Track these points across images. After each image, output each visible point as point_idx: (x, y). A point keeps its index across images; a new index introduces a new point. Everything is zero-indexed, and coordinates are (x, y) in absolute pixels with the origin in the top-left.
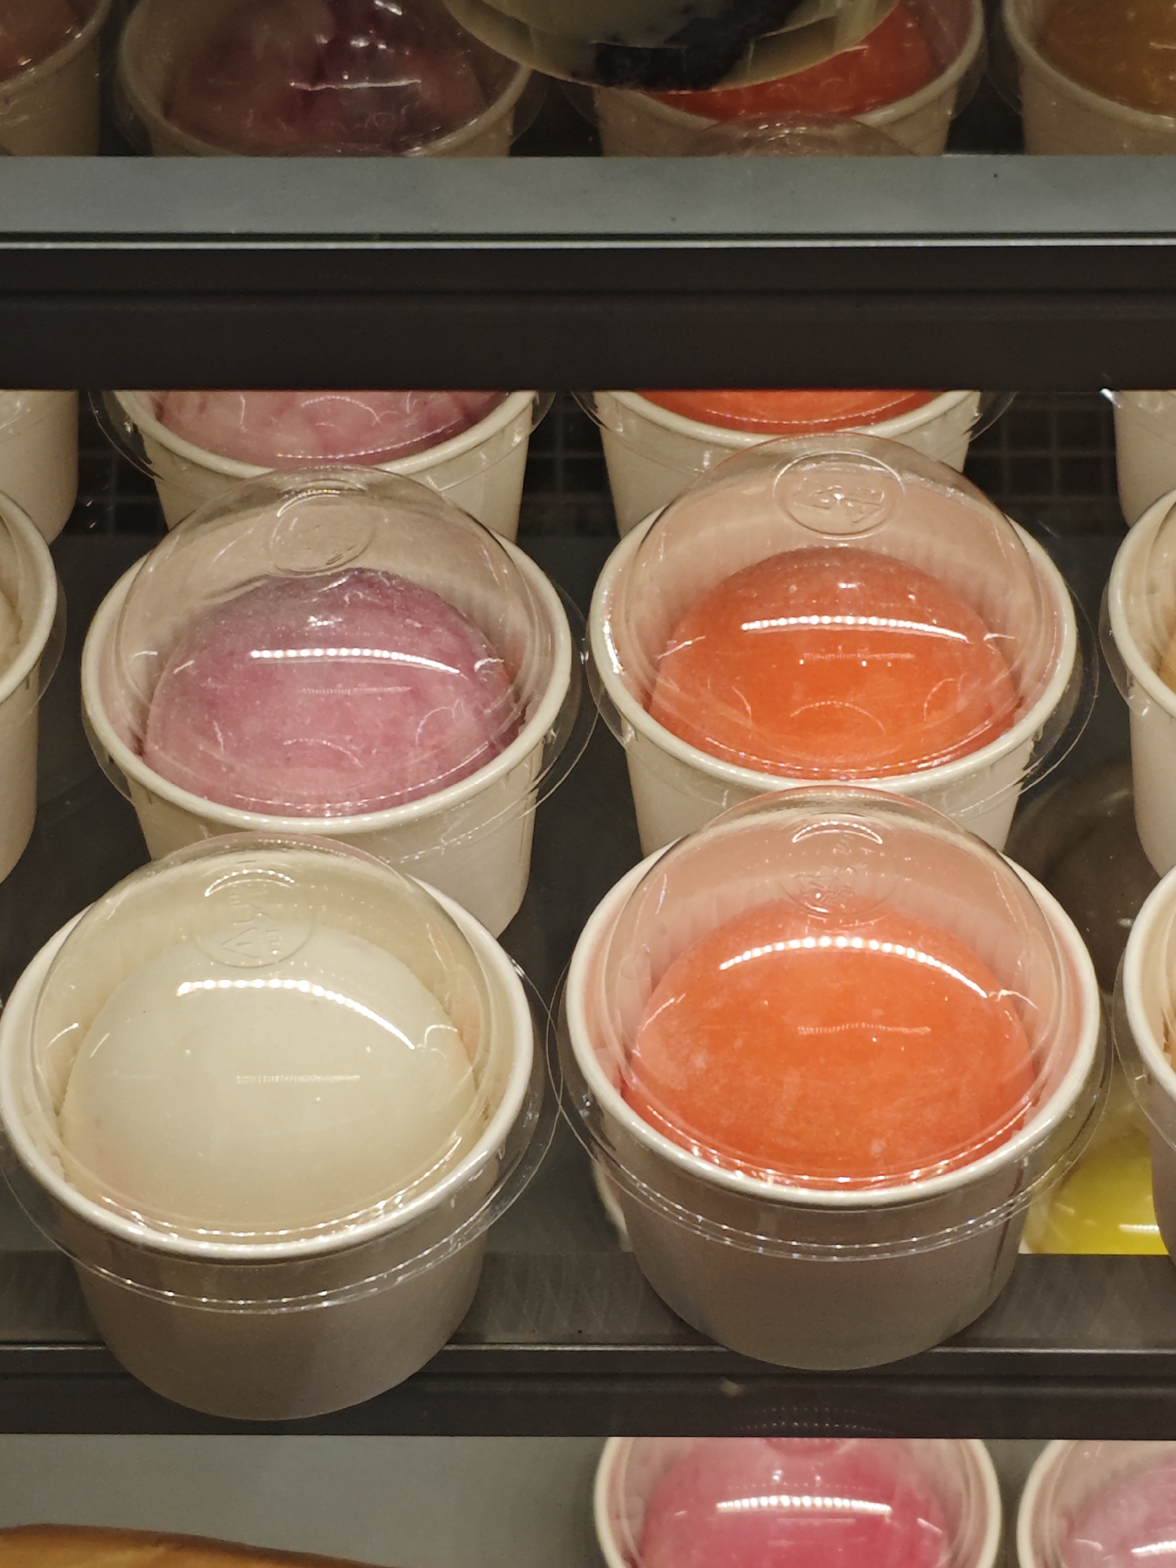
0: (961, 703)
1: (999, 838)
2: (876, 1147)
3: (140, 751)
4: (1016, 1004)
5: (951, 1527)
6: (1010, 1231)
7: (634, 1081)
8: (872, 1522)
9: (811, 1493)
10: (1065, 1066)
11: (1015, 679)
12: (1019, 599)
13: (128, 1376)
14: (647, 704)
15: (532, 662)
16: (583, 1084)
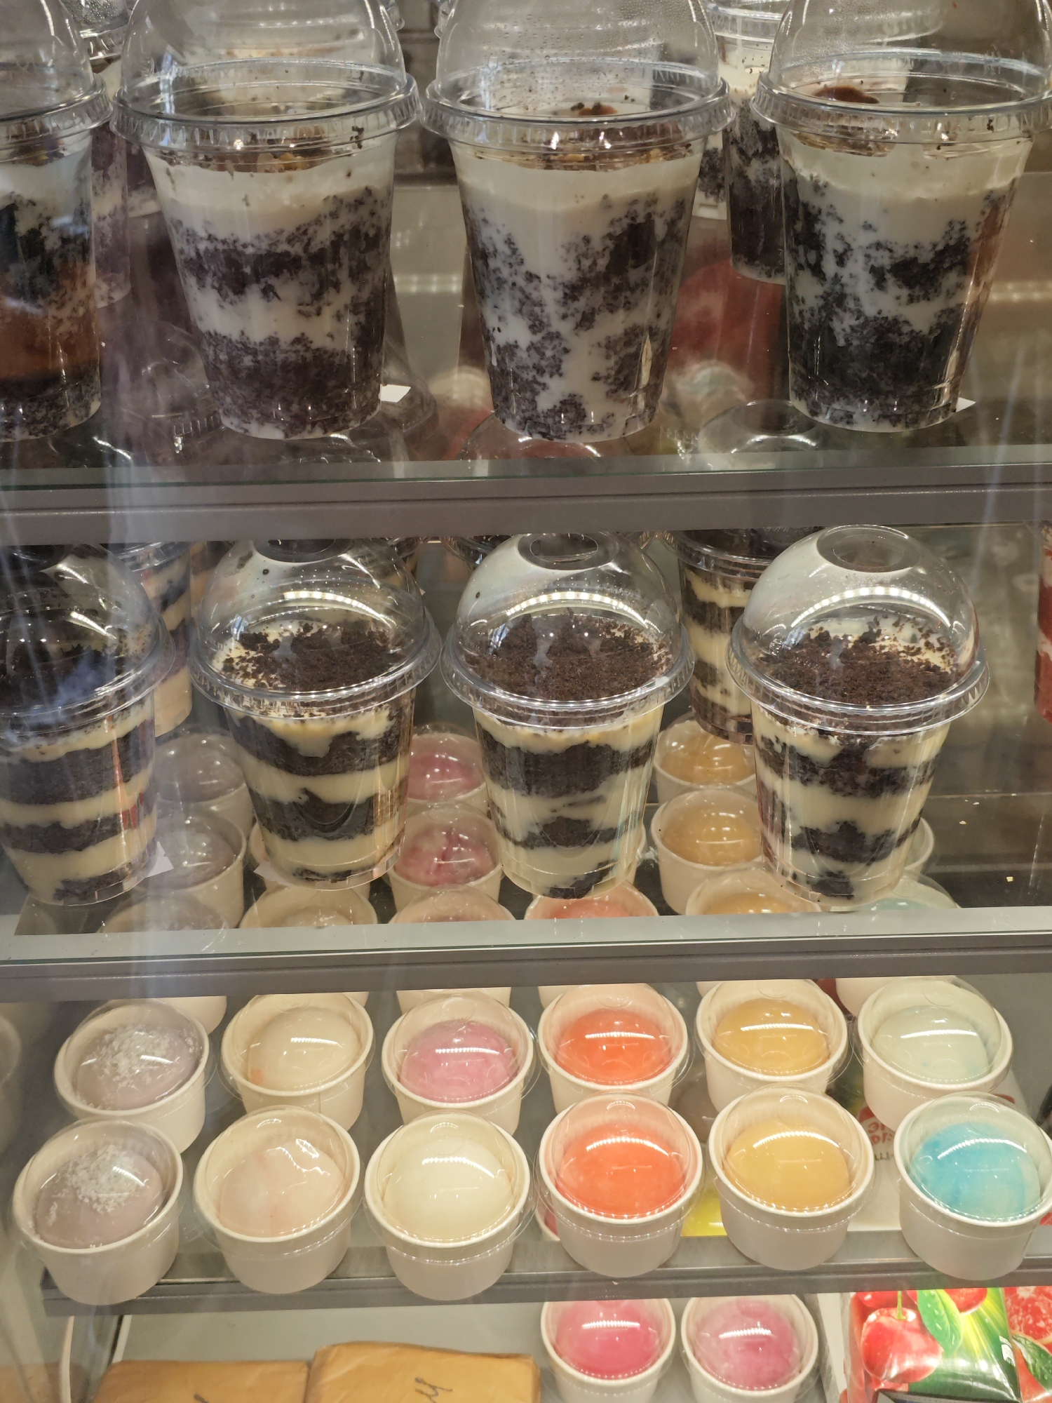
0: (654, 1058)
1: (666, 1103)
2: (637, 1205)
3: (399, 1080)
4: (677, 1157)
5: (659, 1329)
6: (678, 1230)
7: (561, 1185)
8: (633, 1330)
9: (613, 1319)
10: (693, 1177)
11: (670, 1051)
12: (668, 1023)
13: (404, 1287)
14: (556, 1060)
15: (521, 1049)
16: (546, 1187)
